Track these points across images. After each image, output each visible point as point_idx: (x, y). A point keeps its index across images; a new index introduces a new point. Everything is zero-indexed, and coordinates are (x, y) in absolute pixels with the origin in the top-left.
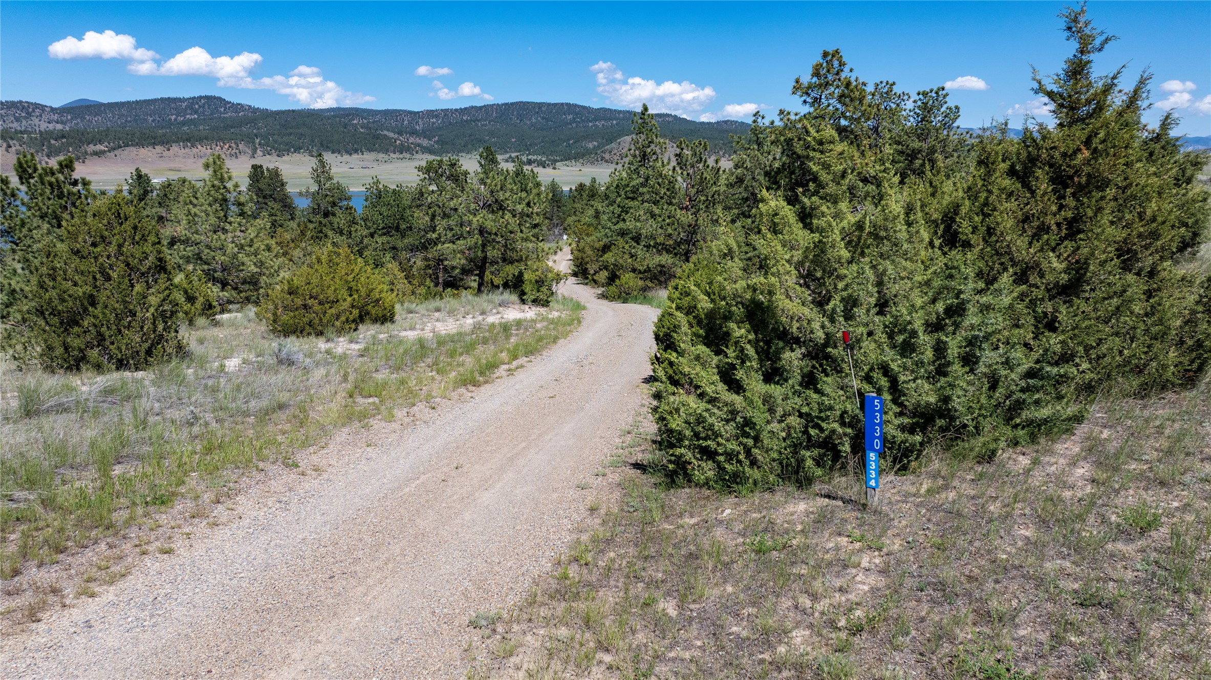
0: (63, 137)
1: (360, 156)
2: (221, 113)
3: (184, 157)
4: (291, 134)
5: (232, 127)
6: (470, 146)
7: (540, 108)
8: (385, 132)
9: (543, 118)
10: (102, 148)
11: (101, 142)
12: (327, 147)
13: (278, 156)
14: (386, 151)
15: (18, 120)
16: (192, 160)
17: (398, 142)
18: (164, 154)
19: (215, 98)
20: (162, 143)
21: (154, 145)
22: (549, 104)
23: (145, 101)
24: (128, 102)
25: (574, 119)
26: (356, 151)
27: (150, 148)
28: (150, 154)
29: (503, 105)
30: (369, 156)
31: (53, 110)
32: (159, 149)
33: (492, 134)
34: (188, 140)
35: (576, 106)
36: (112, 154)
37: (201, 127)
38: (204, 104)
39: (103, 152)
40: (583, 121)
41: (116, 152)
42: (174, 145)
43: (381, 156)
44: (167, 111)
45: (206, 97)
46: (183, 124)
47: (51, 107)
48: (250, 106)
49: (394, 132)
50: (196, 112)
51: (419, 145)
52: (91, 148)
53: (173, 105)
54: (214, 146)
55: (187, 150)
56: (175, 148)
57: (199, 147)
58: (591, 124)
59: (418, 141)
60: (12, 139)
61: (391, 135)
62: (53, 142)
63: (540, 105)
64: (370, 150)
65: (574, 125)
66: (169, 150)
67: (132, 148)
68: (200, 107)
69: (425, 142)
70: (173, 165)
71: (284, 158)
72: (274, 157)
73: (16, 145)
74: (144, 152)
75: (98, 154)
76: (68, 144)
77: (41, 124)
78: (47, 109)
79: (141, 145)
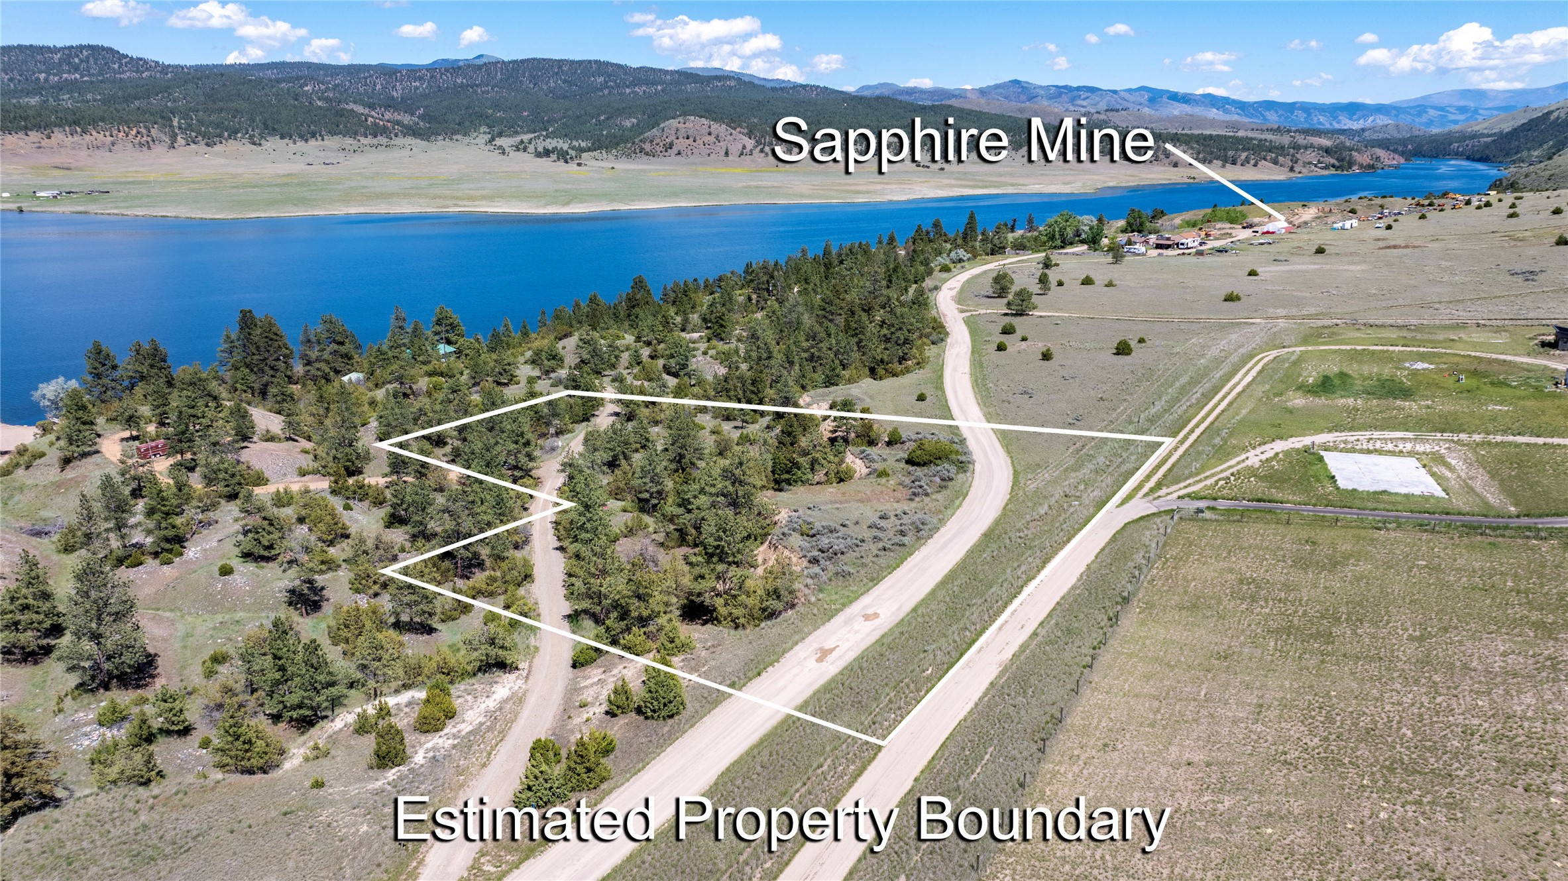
1: (320, 142)
2: (116, 73)
3: (74, 148)
4: (222, 110)
5: (134, 99)
6: (467, 124)
7: (560, 67)
8: (352, 106)
9: (565, 81)
12: (274, 129)
13: (208, 145)
14: (354, 134)
16: (86, 151)
17: (370, 119)
18: (44, 143)
19: (101, 48)
20: (38, 127)
21: (26, 129)
22: (572, 62)
25: (606, 82)
26: (313, 135)
27: (21, 134)
28: (23, 143)
29: (510, 62)
30: (332, 142)
32: (34, 136)
33: (497, 106)
34: (76, 123)
35: (608, 64)
37: (90, 100)
38: (87, 58)
40: (618, 86)
42: (56, 130)
43: (348, 141)
44: (29, 66)
45: (90, 47)
46: (60, 90)
48: (156, 62)
49: (365, 105)
50: (77, 70)
51: (398, 123)
53: (39, 57)
54: (115, 132)
55: (77, 138)
56: (58, 136)
57: (94, 133)
58: (628, 91)
59: (397, 117)
61: (359, 109)
63: (560, 63)
64: (333, 133)
65: (606, 92)
66: (49, 137)
68: (82, 61)
69: (406, 119)
70: (59, 160)
71: (218, 148)
72: (202, 147)
74: (13, 140)
79: (7, 130)
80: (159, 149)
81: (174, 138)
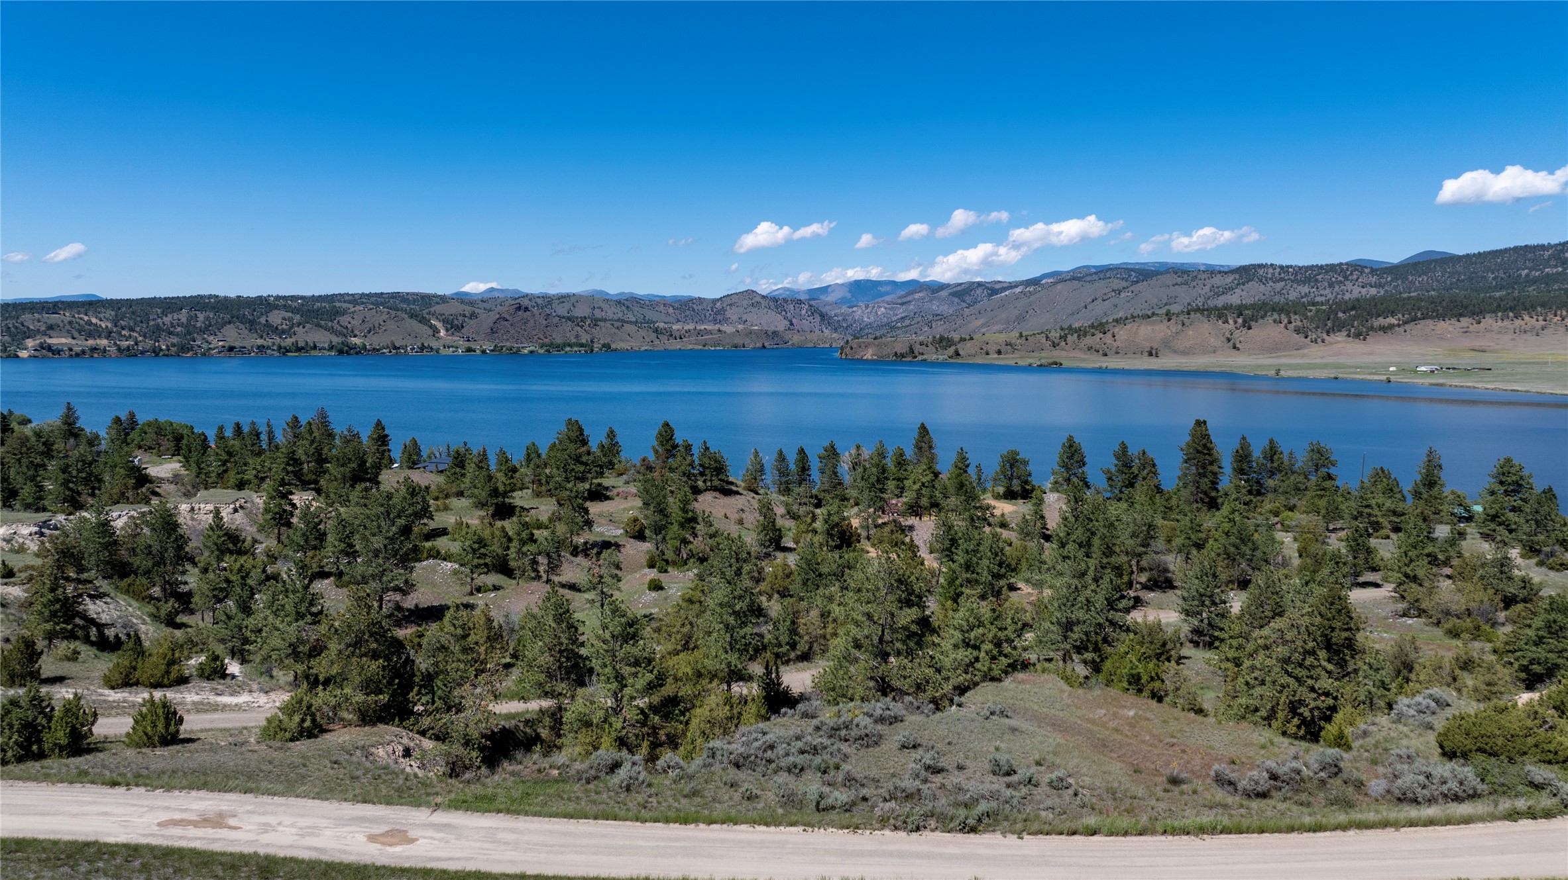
0: (1353, 308)
3: (1500, 332)
10: (1393, 321)
11: (1393, 314)
15: (1331, 285)
16: (1510, 336)
18: (1472, 328)
20: (1473, 314)
23: (1492, 253)
27: (1453, 321)
28: (1451, 329)
32: (1465, 321)
34: (1512, 309)
36: (1401, 329)
37: (1555, 286)
39: (1391, 326)
41: (1407, 327)
42: (1487, 316)
44: (1523, 264)
46: (1534, 281)
50: (1564, 264)
52: (1382, 321)
53: (1533, 256)
54: (1550, 316)
55: (1506, 323)
56: (1488, 321)
57: (1527, 318)
60: (1295, 313)
62: (1340, 315)
66: (1479, 323)
67: (1430, 322)
70: (1478, 343)
73: (1297, 321)
74: (1443, 326)
75: (1384, 329)
76: (1355, 318)
77: (1354, 291)
78: (1367, 271)
79: (1442, 317)
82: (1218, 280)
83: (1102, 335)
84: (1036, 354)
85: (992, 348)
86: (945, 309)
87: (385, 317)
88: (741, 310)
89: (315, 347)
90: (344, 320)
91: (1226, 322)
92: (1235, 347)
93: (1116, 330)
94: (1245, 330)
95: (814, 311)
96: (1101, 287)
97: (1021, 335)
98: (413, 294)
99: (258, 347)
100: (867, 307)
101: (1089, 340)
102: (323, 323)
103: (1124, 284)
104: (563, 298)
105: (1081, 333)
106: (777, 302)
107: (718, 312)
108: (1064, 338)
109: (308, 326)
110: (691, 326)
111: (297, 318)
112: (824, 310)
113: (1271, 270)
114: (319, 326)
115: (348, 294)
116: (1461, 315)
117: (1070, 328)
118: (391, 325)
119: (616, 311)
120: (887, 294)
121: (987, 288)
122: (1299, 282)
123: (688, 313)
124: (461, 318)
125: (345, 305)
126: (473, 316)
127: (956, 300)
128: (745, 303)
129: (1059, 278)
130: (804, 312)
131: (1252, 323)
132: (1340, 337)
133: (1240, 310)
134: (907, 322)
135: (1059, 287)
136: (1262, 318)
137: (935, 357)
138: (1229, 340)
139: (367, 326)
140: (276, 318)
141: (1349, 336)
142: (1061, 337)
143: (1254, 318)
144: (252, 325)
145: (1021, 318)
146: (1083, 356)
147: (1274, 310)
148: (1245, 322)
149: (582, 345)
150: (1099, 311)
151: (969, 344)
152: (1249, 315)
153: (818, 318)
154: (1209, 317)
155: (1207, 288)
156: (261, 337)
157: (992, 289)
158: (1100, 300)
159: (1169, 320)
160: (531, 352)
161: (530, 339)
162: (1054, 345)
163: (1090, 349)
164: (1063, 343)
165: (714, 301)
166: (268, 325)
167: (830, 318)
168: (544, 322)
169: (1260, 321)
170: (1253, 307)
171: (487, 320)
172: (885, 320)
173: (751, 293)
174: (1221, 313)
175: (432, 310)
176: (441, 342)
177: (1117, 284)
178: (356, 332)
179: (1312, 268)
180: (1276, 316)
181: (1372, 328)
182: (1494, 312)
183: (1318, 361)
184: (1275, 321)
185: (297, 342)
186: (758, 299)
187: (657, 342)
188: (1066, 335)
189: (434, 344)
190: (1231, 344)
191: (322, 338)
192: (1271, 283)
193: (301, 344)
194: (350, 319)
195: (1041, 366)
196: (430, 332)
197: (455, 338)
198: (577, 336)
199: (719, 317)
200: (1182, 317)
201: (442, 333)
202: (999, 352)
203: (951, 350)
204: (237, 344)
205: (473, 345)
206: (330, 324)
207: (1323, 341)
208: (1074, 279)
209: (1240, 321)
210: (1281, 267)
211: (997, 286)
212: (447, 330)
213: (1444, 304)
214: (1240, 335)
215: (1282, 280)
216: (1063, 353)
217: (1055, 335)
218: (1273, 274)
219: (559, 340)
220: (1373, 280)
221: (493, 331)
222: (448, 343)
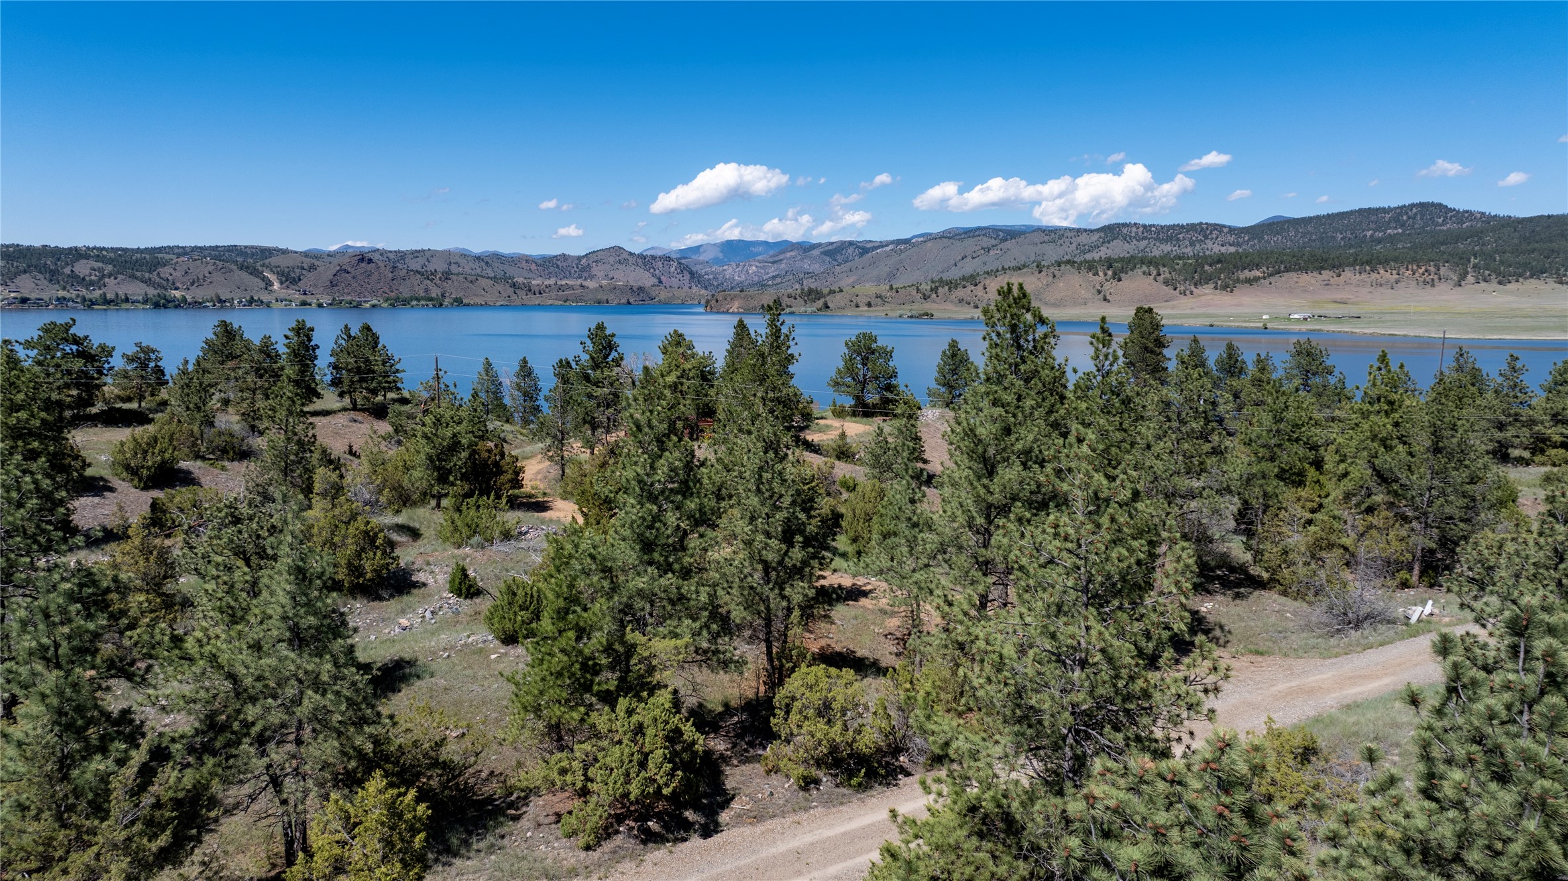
0: (1219, 261)
2: (1438, 224)
3: (1358, 285)
4: (1533, 251)
5: (1442, 244)
10: (1258, 273)
11: (1258, 267)
13: (1500, 283)
15: (1192, 244)
16: (1369, 288)
18: (1333, 281)
19: (1433, 204)
20: (1333, 267)
21: (1320, 269)
23: (1339, 214)
24: (1318, 217)
27: (1316, 274)
28: (1313, 282)
31: (1232, 230)
32: (1326, 274)
34: (1368, 263)
36: (1267, 282)
37: (1400, 246)
38: (1416, 214)
39: (1257, 279)
41: (1272, 279)
42: (1347, 269)
44: (1364, 226)
45: (1422, 205)
46: (1379, 241)
47: (1230, 227)
48: (1483, 214)
50: (1402, 225)
52: (1247, 274)
53: (1373, 218)
54: (1403, 270)
55: (1364, 276)
56: (1348, 274)
57: (1382, 271)
60: (1163, 267)
62: (1207, 268)
66: (1339, 276)
67: (1293, 275)
68: (1409, 218)
70: (1339, 296)
71: (1509, 286)
72: (1494, 285)
73: (1166, 273)
74: (1307, 279)
75: (1250, 281)
76: (1221, 271)
77: (1214, 248)
78: (1225, 230)
79: (1305, 270)
80: (1442, 287)
81: (1463, 276)
82: (1084, 239)
83: (973, 288)
84: (907, 307)
85: (863, 300)
86: (816, 268)
87: (211, 268)
88: (608, 267)
89: (127, 300)
90: (165, 272)
91: (1096, 274)
92: (1105, 299)
93: (987, 282)
94: (1115, 282)
95: (683, 268)
96: (970, 245)
97: (891, 288)
98: (252, 247)
99: (58, 299)
100: (738, 266)
101: (960, 293)
102: (139, 274)
103: (993, 242)
104: (416, 254)
105: (952, 285)
106: (646, 261)
107: (584, 269)
108: (935, 290)
109: (120, 277)
110: (552, 281)
111: (109, 268)
112: (694, 269)
113: (1134, 229)
114: (133, 277)
115: (178, 247)
116: (1322, 268)
117: (941, 280)
118: (218, 277)
119: (474, 266)
120: (759, 254)
121: (858, 247)
122: (1162, 241)
123: (552, 269)
124: (298, 271)
125: (168, 257)
126: (312, 268)
127: (828, 259)
128: (612, 260)
129: (929, 238)
130: (672, 269)
131: (1122, 275)
132: (1207, 289)
133: (1109, 263)
134: (778, 280)
135: (929, 244)
136: (1132, 270)
137: (803, 309)
138: (1099, 292)
139: (190, 278)
140: (83, 268)
141: (1216, 288)
142: (932, 290)
143: (1123, 270)
144: (53, 276)
145: (892, 276)
146: (954, 308)
147: (1142, 262)
148: (1115, 274)
149: (431, 299)
150: (968, 268)
151: (838, 296)
152: (1118, 268)
153: (687, 276)
154: (1079, 268)
155: (1074, 246)
156: (64, 288)
157: (864, 249)
158: (969, 258)
159: (1040, 272)
160: (374, 306)
161: (374, 293)
162: (925, 297)
163: (961, 301)
164: (934, 296)
165: (580, 258)
166: (73, 276)
167: (700, 276)
168: (390, 275)
169: (1130, 273)
170: (1122, 260)
171: (326, 272)
172: (756, 279)
173: (618, 250)
174: (1091, 266)
175: (267, 261)
176: (275, 295)
177: (987, 242)
178: (178, 285)
179: (1173, 227)
180: (1145, 268)
181: (1238, 280)
182: (1353, 265)
183: (1188, 312)
184: (1144, 273)
185: (105, 294)
186: (625, 256)
187: (514, 297)
188: (937, 288)
189: (265, 297)
190: (1101, 296)
191: (137, 290)
192: (1135, 242)
193: (109, 296)
194: (171, 271)
195: (911, 317)
196: (263, 285)
197: (290, 292)
198: (427, 290)
199: (584, 274)
200: (1052, 269)
201: (276, 286)
202: (869, 305)
203: (820, 303)
204: (33, 296)
205: (308, 299)
206: (147, 275)
207: (1191, 293)
208: (942, 237)
209: (1110, 273)
210: (1144, 226)
211: (869, 245)
212: (282, 283)
213: (1305, 258)
214: (1110, 287)
215: (1145, 238)
216: (934, 306)
217: (925, 287)
218: (1137, 233)
219: (406, 294)
220: (1232, 239)
221: (333, 284)
222: (281, 296)
